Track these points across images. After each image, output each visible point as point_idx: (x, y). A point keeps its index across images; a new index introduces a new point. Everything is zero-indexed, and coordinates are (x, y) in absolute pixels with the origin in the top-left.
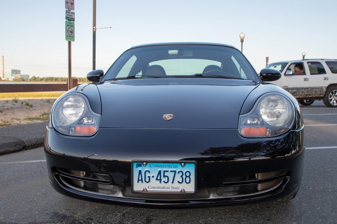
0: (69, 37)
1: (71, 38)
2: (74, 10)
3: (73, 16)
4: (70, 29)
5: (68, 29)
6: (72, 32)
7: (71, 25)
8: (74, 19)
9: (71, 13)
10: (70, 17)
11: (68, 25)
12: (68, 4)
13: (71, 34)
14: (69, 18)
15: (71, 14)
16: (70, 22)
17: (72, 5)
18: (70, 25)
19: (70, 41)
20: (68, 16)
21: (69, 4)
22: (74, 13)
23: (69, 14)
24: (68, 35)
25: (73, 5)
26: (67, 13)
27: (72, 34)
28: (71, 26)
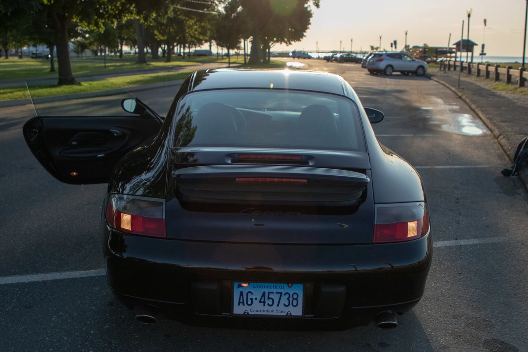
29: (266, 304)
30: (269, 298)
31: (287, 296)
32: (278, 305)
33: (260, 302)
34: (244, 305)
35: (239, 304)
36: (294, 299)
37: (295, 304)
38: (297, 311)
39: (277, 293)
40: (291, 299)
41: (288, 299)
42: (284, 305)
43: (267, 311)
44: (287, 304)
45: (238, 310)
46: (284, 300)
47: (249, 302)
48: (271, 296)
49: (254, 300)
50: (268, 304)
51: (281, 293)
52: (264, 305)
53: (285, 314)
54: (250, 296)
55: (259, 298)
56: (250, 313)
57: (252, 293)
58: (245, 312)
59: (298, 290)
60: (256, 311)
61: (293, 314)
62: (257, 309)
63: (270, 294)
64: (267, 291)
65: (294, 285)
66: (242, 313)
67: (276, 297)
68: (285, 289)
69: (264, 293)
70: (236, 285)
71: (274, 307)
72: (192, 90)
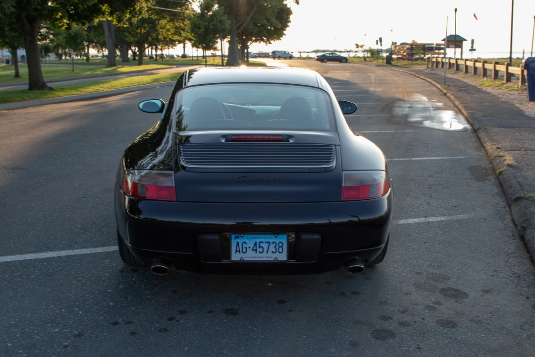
29: (258, 252)
30: (260, 247)
31: (274, 245)
32: (267, 253)
33: (253, 250)
34: (240, 253)
35: (236, 253)
36: (280, 247)
37: (281, 251)
38: (283, 257)
39: (266, 242)
40: (277, 247)
41: (275, 247)
42: (272, 252)
43: (258, 257)
44: (274, 251)
45: (235, 257)
46: (272, 248)
47: (244, 251)
48: (261, 245)
49: (248, 249)
50: (260, 252)
51: (269, 242)
52: (256, 253)
53: (273, 259)
54: (245, 245)
55: (252, 247)
56: (245, 259)
57: (246, 243)
58: (241, 259)
59: (283, 239)
60: (249, 257)
61: (279, 259)
62: (250, 256)
63: (261, 244)
64: (258, 241)
65: (280, 236)
66: (239, 259)
67: (265, 246)
68: (272, 238)
69: (256, 243)
70: (233, 236)
71: (264, 254)
72: (187, 86)
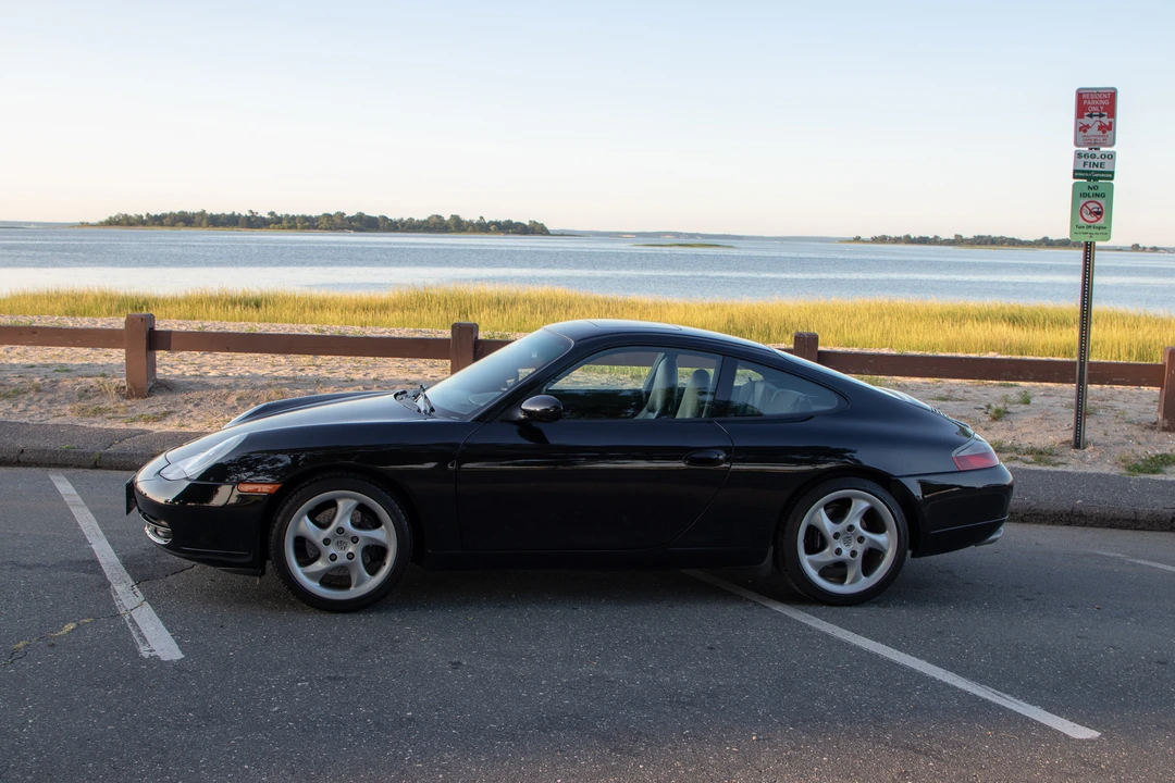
0: (1085, 230)
1: (1097, 231)
2: (1112, 144)
3: (1106, 165)
4: (1091, 206)
5: (1085, 205)
6: (1099, 214)
7: (1097, 192)
8: (1112, 173)
9: (1098, 156)
10: (1095, 169)
11: (1083, 195)
12: (1085, 131)
13: (1095, 218)
14: (1089, 172)
15: (1100, 161)
16: (1092, 183)
17: (1104, 132)
18: (1091, 192)
19: (1091, 240)
20: (1087, 168)
21: (1094, 131)
22: (1111, 156)
23: (1090, 160)
24: (1082, 222)
25: (1108, 132)
26: (1083, 160)
27: (1099, 219)
28: (1097, 195)
